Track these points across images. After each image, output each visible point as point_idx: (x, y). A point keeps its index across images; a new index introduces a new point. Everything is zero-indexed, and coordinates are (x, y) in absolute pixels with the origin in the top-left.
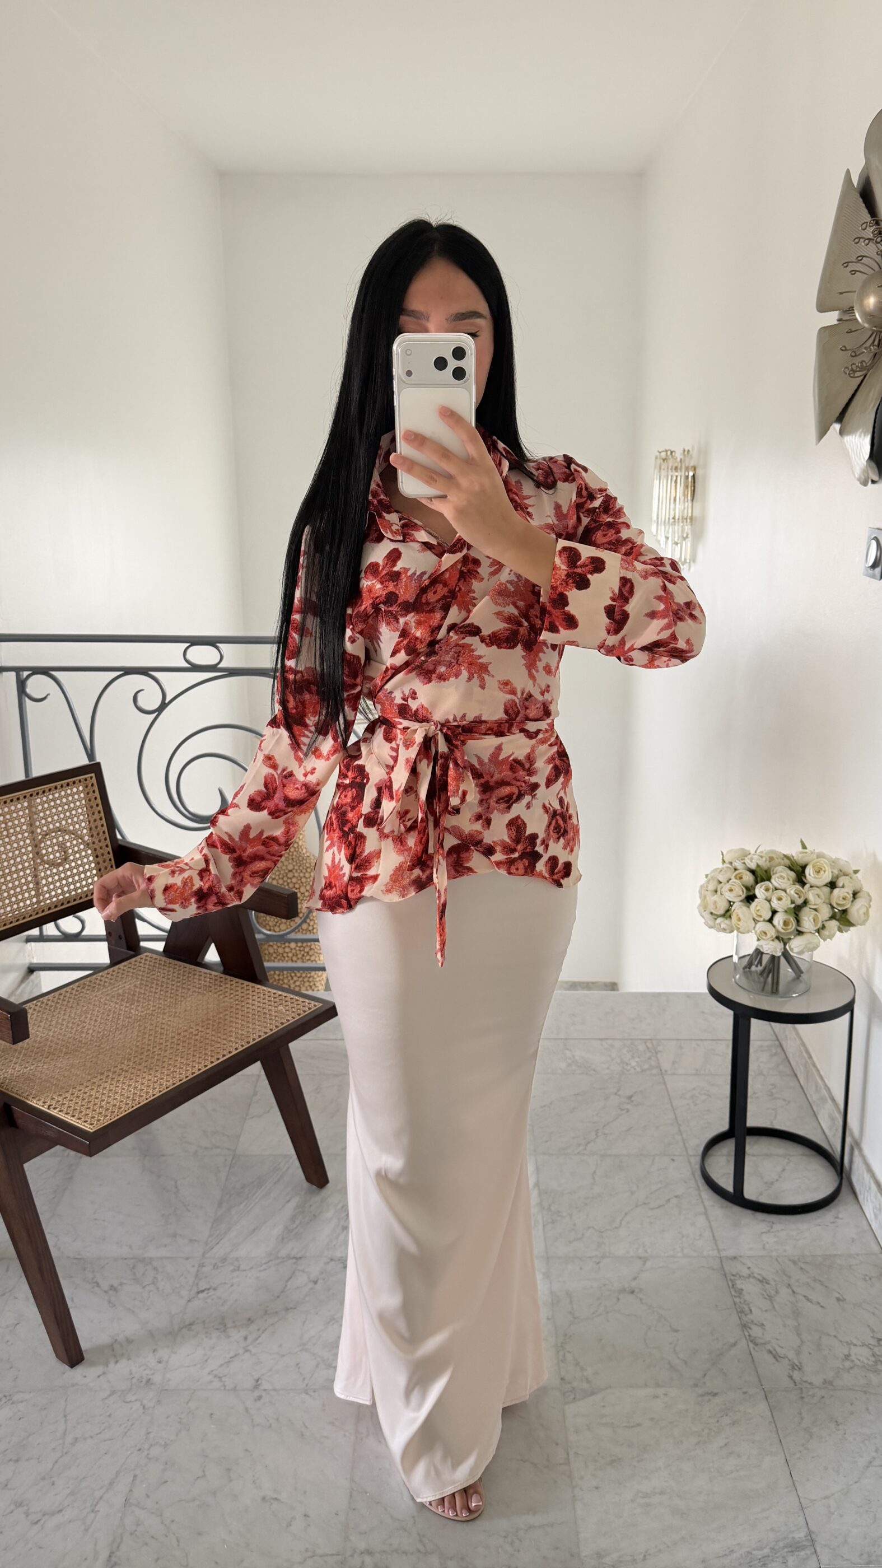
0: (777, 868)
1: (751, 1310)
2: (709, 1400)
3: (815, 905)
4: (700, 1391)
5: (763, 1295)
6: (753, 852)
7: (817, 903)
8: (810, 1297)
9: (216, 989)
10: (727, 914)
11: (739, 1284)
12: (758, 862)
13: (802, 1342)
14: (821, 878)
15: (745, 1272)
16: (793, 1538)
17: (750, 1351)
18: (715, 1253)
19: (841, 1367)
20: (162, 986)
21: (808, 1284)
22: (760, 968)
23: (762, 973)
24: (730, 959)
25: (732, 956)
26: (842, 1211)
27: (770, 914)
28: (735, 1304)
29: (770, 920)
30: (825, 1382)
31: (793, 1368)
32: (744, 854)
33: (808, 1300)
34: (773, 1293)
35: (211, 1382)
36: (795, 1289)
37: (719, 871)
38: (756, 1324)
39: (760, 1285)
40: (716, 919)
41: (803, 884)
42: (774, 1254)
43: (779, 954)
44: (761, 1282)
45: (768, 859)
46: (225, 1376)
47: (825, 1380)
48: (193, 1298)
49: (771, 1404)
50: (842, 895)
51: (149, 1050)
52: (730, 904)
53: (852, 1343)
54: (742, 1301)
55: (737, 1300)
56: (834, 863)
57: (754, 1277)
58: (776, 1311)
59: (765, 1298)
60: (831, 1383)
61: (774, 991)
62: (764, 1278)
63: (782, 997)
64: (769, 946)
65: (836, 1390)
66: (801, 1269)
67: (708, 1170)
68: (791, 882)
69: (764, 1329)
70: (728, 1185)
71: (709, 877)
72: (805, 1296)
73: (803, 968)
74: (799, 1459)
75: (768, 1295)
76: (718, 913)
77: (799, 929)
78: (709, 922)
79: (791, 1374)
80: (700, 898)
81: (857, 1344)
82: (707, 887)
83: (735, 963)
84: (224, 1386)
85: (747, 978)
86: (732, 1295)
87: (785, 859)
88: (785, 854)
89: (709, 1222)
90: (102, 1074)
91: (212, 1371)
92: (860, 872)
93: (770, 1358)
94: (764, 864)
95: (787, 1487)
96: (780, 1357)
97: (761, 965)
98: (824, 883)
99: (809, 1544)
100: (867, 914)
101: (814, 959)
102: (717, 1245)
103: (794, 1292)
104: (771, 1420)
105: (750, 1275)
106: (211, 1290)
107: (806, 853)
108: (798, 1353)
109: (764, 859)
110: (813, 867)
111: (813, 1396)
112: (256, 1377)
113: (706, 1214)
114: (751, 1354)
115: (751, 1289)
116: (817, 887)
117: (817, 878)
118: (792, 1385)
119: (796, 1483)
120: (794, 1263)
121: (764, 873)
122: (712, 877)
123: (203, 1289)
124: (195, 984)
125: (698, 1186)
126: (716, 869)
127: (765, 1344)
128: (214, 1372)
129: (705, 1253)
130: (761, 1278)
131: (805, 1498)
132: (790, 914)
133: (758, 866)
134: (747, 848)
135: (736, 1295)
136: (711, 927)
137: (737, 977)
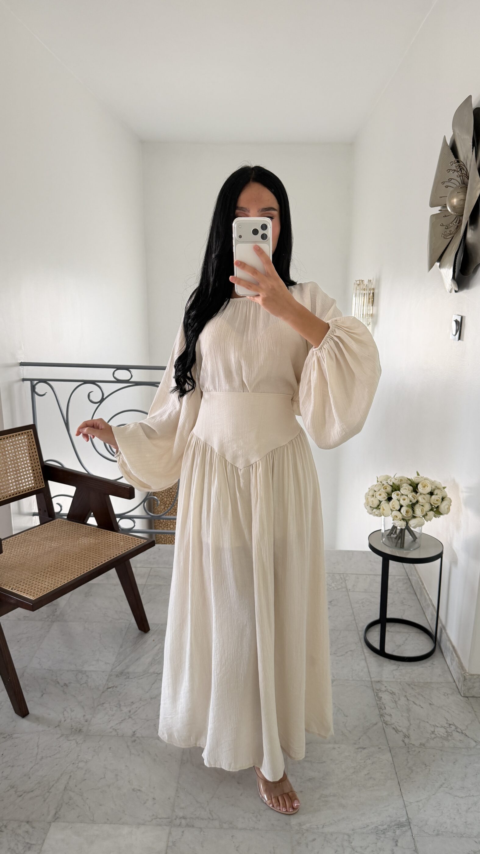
0: (403, 485)
1: (385, 708)
2: (361, 751)
3: (422, 503)
4: (357, 746)
5: (392, 700)
6: (392, 477)
7: (423, 502)
8: (416, 702)
9: (94, 534)
10: (378, 507)
11: (380, 695)
12: (394, 482)
13: (411, 724)
14: (425, 490)
15: (383, 689)
16: (399, 821)
17: (384, 728)
18: (369, 679)
19: (430, 737)
20: (67, 533)
21: (415, 696)
22: (395, 536)
23: (396, 538)
24: (380, 531)
25: (381, 530)
26: (435, 661)
27: (398, 508)
28: (377, 704)
29: (399, 510)
30: (421, 744)
31: (405, 737)
32: (388, 477)
33: (415, 704)
34: (397, 699)
35: (111, 732)
36: (409, 698)
37: (375, 485)
38: (388, 715)
39: (391, 696)
40: (372, 510)
41: (417, 492)
42: (399, 680)
43: (404, 528)
44: (391, 693)
45: (400, 480)
46: (118, 729)
47: (421, 743)
48: (105, 691)
49: (392, 754)
50: (436, 499)
51: (61, 562)
52: (380, 502)
53: (436, 726)
54: (381, 703)
55: (379, 702)
56: (432, 483)
57: (388, 691)
58: (398, 709)
59: (393, 702)
60: (424, 745)
61: (402, 547)
62: (393, 692)
63: (405, 550)
64: (398, 523)
65: (426, 748)
66: (412, 688)
67: (368, 638)
68: (410, 491)
69: (392, 717)
70: (377, 646)
71: (370, 489)
72: (413, 702)
73: (417, 536)
74: (405, 782)
75: (394, 701)
76: (374, 507)
77: (414, 515)
78: (370, 511)
79: (404, 740)
80: (365, 499)
81: (438, 726)
82: (369, 493)
83: (382, 533)
84: (118, 734)
85: (389, 540)
86: (376, 700)
87: (408, 480)
88: (409, 478)
89: (367, 664)
90: (38, 573)
91: (112, 727)
92: (446, 488)
93: (394, 732)
94: (396, 482)
95: (398, 796)
96: (398, 731)
97: (396, 534)
98: (427, 493)
99: (407, 824)
100: (449, 509)
101: (423, 532)
102: (370, 675)
103: (408, 699)
104: (392, 762)
105: (386, 690)
106: (114, 688)
107: (419, 477)
108: (408, 729)
109: (397, 480)
110: (422, 484)
111: (415, 751)
112: (134, 730)
113: (365, 659)
114: (384, 729)
115: (386, 697)
116: (424, 494)
117: (423, 490)
118: (404, 745)
119: (403, 794)
120: (409, 685)
121: (397, 487)
122: (371, 489)
123: (110, 686)
124: (83, 532)
125: (362, 646)
126: (374, 485)
127: (392, 724)
128: (113, 727)
129: (364, 679)
130: (391, 692)
131: (407, 801)
132: (409, 507)
133: (393, 483)
134: (389, 475)
135: (378, 700)
136: (370, 514)
137: (384, 539)
